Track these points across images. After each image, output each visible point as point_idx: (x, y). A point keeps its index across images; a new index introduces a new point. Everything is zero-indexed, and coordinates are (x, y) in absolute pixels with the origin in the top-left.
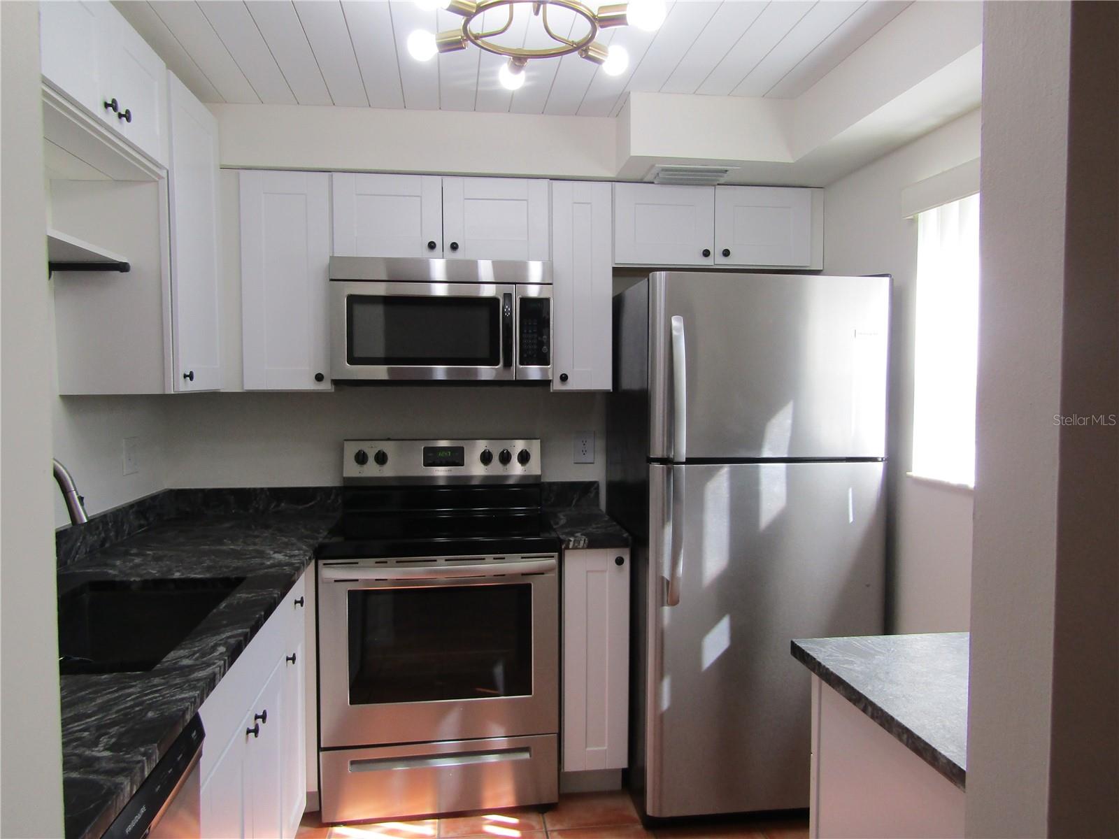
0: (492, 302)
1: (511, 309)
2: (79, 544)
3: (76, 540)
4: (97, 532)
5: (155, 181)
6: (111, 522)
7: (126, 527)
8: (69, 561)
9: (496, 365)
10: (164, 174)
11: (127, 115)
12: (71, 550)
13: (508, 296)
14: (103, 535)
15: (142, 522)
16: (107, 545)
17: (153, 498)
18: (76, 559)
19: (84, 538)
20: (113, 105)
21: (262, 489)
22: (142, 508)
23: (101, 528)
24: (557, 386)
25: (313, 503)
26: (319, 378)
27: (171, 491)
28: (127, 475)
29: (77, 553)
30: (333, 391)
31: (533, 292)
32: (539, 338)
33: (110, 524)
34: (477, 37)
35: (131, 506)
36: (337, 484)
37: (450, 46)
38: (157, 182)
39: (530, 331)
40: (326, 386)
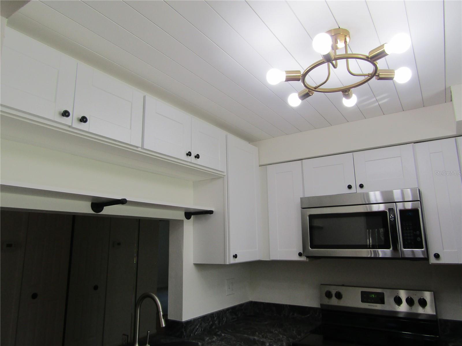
0: (382, 214)
1: (395, 217)
2: (198, 327)
3: (196, 326)
4: (208, 322)
5: (222, 177)
6: (216, 317)
7: (225, 319)
8: (192, 335)
9: (389, 249)
10: (225, 174)
11: (197, 157)
12: (194, 329)
13: (391, 210)
14: (211, 323)
15: (234, 317)
16: (213, 327)
17: (241, 306)
18: (196, 334)
19: (201, 324)
20: (189, 154)
21: (286, 305)
22: (233, 310)
23: (210, 319)
24: (433, 260)
25: (308, 315)
26: (300, 254)
27: (251, 303)
28: (227, 295)
29: (196, 331)
30: (308, 260)
31: (409, 206)
32: (414, 233)
33: (216, 318)
34: (315, 88)
35: (228, 309)
36: (319, 307)
37: (305, 96)
38: (223, 177)
39: (408, 229)
40: (303, 259)
